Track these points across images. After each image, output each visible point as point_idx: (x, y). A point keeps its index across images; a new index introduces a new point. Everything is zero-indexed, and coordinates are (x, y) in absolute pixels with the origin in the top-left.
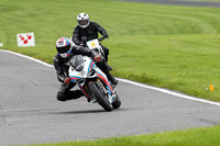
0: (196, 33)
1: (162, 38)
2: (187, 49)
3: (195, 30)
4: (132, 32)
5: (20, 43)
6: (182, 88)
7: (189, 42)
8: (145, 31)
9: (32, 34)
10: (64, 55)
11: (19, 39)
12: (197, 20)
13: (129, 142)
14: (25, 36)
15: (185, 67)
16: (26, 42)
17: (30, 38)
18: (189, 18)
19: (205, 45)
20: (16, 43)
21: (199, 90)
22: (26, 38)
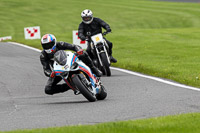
0: (188, 26)
1: (157, 31)
2: (179, 42)
3: (186, 24)
4: (129, 26)
5: (27, 36)
6: (175, 77)
7: (181, 35)
8: (141, 25)
9: (38, 28)
10: (49, 51)
11: (26, 32)
12: (188, 15)
13: (126, 126)
14: (32, 29)
15: (177, 57)
16: (32, 35)
17: (36, 31)
18: (180, 13)
19: (195, 38)
20: (24, 36)
21: (190, 79)
22: (33, 32)
